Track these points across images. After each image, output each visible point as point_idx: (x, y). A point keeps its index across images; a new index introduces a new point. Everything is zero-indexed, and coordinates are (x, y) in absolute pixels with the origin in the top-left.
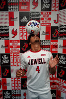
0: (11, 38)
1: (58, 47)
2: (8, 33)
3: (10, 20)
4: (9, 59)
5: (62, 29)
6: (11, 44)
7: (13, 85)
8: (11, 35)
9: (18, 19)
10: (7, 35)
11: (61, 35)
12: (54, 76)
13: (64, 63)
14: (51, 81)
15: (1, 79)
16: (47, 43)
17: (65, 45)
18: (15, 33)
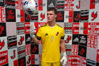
0: (39, 21)
1: (80, 28)
2: (38, 16)
3: (39, 6)
5: (83, 14)
8: (40, 18)
9: (46, 5)
10: (36, 18)
11: (82, 18)
12: (75, 54)
13: (84, 42)
14: (73, 58)
15: (30, 55)
16: (70, 25)
17: (86, 27)
18: (43, 16)
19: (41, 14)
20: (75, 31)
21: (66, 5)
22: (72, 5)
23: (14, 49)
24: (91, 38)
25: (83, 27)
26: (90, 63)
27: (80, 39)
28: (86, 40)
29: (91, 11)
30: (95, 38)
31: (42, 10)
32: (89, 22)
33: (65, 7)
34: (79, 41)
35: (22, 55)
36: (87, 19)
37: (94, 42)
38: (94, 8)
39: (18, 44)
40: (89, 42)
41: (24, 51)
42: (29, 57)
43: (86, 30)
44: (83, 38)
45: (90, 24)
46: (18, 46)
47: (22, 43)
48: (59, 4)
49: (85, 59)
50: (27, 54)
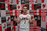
0: (17, 9)
1: (37, 12)
3: (17, 2)
6: (17, 12)
7: (18, 29)
12: (35, 25)
13: (40, 19)
14: (34, 27)
15: (13, 26)
16: (32, 11)
17: (40, 12)
18: (19, 7)
19: (18, 6)
20: (35, 14)
21: (30, 1)
22: (33, 1)
23: (5, 23)
24: (43, 17)
25: (39, 12)
26: (43, 29)
27: (37, 18)
28: (40, 18)
30: (45, 17)
31: (18, 4)
32: (41, 9)
33: (30, 2)
34: (37, 19)
35: (9, 26)
37: (44, 19)
38: (44, 2)
40: (42, 19)
41: (10, 24)
42: (13, 27)
43: (40, 13)
44: (39, 17)
45: (42, 10)
46: (7, 22)
47: (9, 20)
48: (27, 1)
49: (40, 28)
50: (11, 26)
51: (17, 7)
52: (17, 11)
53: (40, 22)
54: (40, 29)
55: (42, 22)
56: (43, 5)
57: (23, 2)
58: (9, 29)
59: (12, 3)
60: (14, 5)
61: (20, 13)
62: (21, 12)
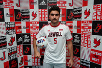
0: (31, 20)
3: (30, 4)
4: (30, 38)
5: (76, 11)
6: (31, 25)
7: (33, 61)
8: (31, 17)
9: (38, 3)
10: (28, 17)
11: (76, 16)
19: (33, 13)
21: (59, 3)
22: (65, 2)
23: (4, 50)
24: (85, 37)
25: (76, 26)
27: (74, 39)
28: (80, 39)
29: (84, 9)
30: (88, 37)
31: (33, 8)
32: (82, 20)
33: (58, 5)
34: (73, 41)
35: (14, 56)
36: (80, 17)
37: (87, 40)
38: (87, 5)
39: (8, 45)
40: (82, 41)
41: (16, 52)
42: (22, 58)
44: (77, 37)
45: (83, 22)
48: (51, 2)
49: (79, 59)
50: (18, 55)
51: (30, 14)
52: (31, 23)
53: (79, 48)
54: (79, 61)
55: (82, 48)
56: (86, 11)
57: (43, 3)
58: (13, 62)
59: (19, 6)
60: (24, 11)
61: (37, 27)
62: (38, 25)
